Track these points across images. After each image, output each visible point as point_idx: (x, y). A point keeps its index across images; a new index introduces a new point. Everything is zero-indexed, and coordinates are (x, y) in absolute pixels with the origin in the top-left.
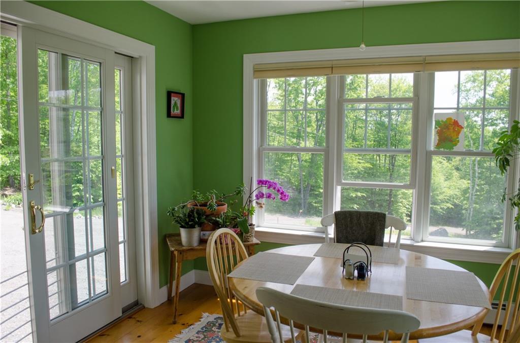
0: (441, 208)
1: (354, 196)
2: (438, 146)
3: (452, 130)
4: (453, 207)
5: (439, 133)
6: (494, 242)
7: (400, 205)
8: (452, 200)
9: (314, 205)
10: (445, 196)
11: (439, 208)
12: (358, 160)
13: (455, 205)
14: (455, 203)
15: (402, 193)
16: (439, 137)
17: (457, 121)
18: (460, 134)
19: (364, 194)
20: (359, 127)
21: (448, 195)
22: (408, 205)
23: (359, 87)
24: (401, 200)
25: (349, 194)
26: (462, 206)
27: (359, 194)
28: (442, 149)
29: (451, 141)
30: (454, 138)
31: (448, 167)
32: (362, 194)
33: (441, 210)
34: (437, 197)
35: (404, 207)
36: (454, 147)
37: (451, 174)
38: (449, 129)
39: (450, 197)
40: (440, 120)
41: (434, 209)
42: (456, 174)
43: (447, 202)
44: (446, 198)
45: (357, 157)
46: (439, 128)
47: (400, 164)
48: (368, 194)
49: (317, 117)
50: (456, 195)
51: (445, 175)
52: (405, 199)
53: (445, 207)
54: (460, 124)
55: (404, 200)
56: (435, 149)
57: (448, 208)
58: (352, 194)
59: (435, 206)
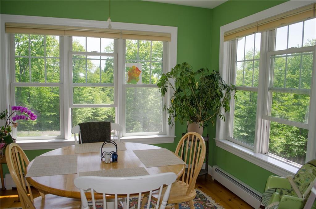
0: (101, 119)
1: (49, 115)
2: (129, 81)
3: (135, 73)
4: (108, 117)
5: (129, 74)
6: (158, 132)
7: (78, 119)
8: (107, 113)
9: (22, 123)
10: (103, 111)
11: (100, 118)
12: (50, 93)
13: (109, 116)
14: (109, 115)
15: (78, 111)
16: (129, 77)
17: (138, 68)
18: (140, 75)
19: (55, 114)
20: (49, 70)
21: (105, 111)
22: (82, 118)
23: (49, 44)
24: (78, 115)
25: (45, 114)
26: (112, 117)
27: (52, 114)
28: (131, 84)
29: (136, 79)
30: (137, 77)
31: (104, 94)
32: (54, 114)
33: (101, 120)
34: (99, 112)
35: (80, 119)
36: (137, 82)
37: (105, 98)
38: (134, 72)
39: (106, 112)
40: (129, 67)
41: (98, 119)
42: (108, 98)
43: (104, 115)
44: (104, 112)
45: (49, 90)
46: (129, 72)
47: (77, 94)
48: (57, 113)
49: (20, 63)
50: (109, 110)
51: (102, 99)
52: (81, 114)
53: (104, 118)
54: (139, 70)
55: (80, 116)
56: (127, 84)
57: (105, 118)
58: (47, 114)
59: (98, 118)
